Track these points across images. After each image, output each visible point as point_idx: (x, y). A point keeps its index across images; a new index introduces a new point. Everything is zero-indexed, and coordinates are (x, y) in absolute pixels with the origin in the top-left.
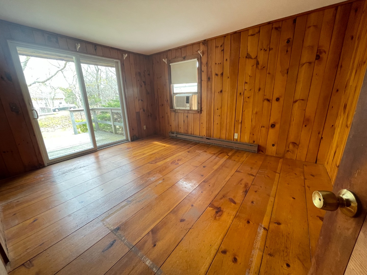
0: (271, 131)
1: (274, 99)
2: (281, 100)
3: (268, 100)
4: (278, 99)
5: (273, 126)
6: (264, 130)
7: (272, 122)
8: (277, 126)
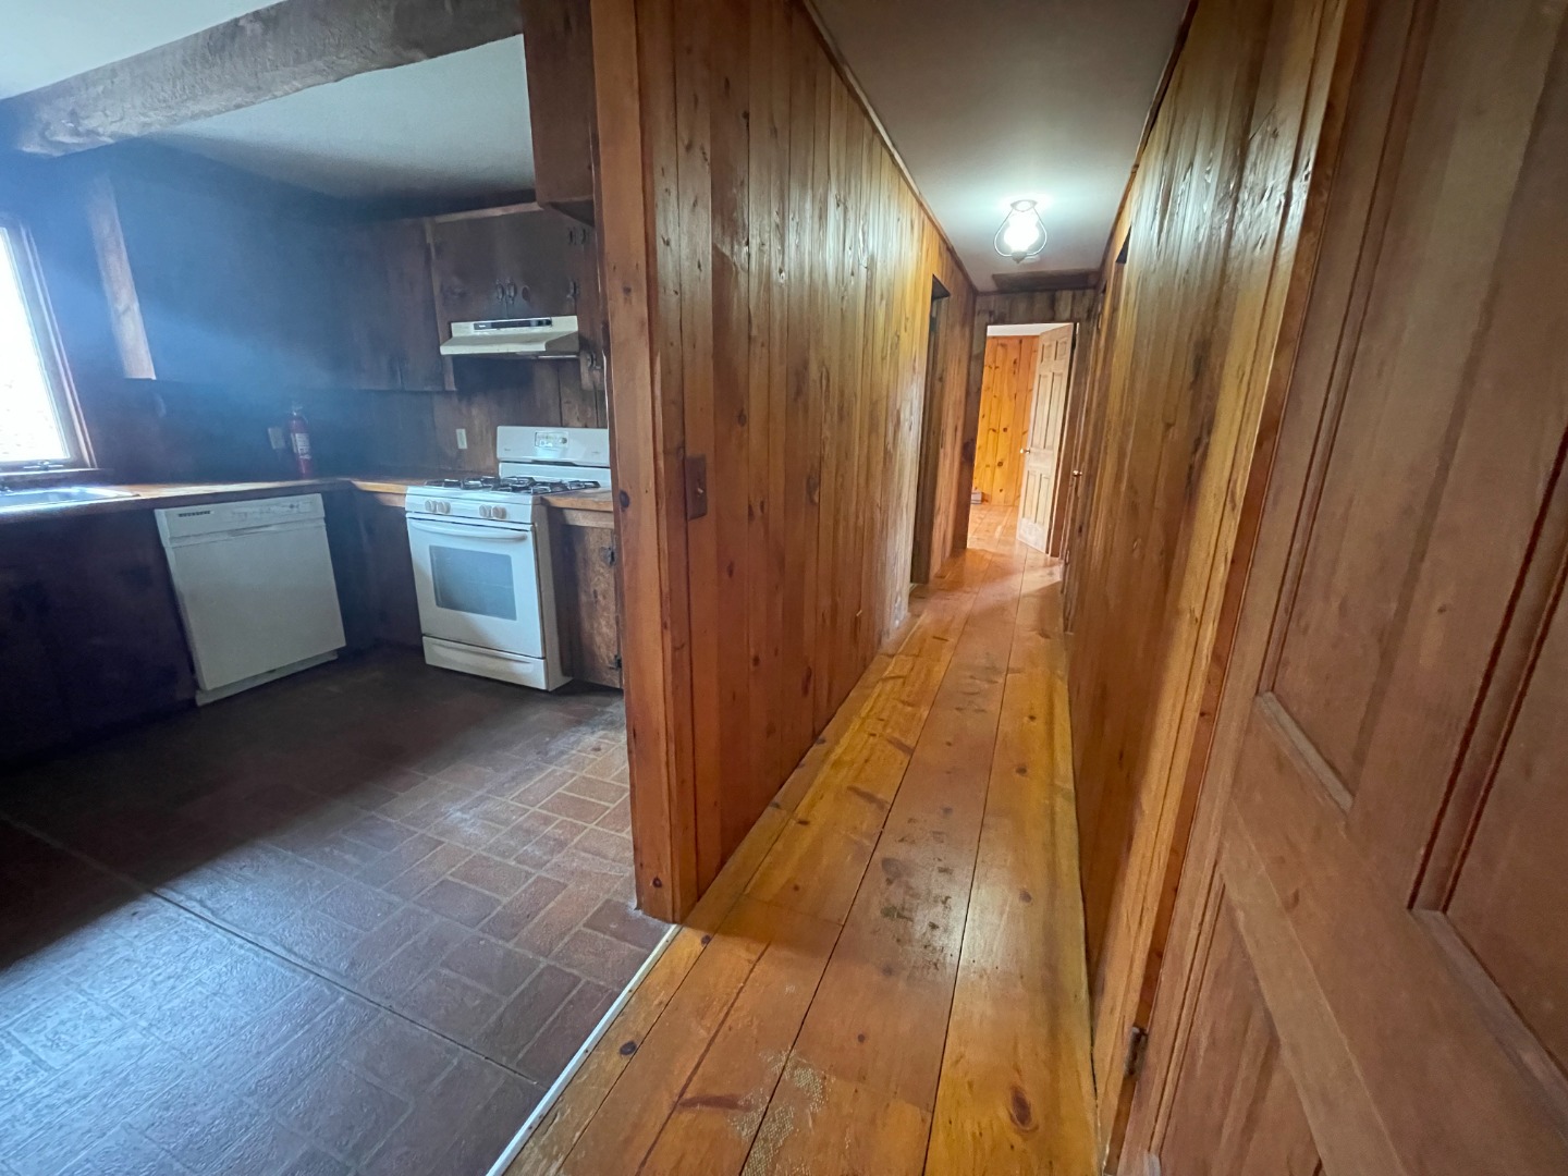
0: (998, 470)
1: (1001, 429)
2: (1009, 430)
3: (994, 431)
4: (1005, 430)
5: (1000, 464)
6: (989, 470)
7: (998, 459)
8: (1006, 464)
